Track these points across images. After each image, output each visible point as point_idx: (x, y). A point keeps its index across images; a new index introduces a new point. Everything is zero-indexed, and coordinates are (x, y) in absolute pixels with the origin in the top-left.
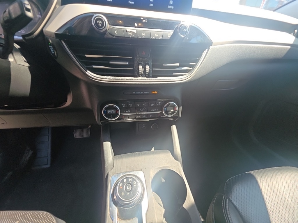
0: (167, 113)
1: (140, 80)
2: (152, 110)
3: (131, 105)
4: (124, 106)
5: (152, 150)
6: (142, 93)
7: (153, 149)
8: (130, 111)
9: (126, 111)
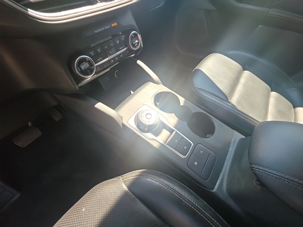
0: (134, 46)
1: (101, 7)
2: (120, 49)
3: (99, 50)
4: (93, 55)
5: (132, 94)
6: (103, 29)
7: (132, 92)
8: (101, 58)
9: (98, 60)
